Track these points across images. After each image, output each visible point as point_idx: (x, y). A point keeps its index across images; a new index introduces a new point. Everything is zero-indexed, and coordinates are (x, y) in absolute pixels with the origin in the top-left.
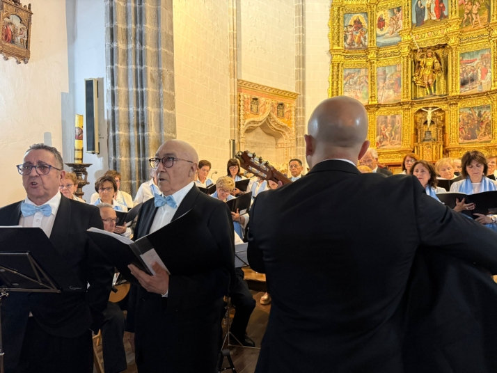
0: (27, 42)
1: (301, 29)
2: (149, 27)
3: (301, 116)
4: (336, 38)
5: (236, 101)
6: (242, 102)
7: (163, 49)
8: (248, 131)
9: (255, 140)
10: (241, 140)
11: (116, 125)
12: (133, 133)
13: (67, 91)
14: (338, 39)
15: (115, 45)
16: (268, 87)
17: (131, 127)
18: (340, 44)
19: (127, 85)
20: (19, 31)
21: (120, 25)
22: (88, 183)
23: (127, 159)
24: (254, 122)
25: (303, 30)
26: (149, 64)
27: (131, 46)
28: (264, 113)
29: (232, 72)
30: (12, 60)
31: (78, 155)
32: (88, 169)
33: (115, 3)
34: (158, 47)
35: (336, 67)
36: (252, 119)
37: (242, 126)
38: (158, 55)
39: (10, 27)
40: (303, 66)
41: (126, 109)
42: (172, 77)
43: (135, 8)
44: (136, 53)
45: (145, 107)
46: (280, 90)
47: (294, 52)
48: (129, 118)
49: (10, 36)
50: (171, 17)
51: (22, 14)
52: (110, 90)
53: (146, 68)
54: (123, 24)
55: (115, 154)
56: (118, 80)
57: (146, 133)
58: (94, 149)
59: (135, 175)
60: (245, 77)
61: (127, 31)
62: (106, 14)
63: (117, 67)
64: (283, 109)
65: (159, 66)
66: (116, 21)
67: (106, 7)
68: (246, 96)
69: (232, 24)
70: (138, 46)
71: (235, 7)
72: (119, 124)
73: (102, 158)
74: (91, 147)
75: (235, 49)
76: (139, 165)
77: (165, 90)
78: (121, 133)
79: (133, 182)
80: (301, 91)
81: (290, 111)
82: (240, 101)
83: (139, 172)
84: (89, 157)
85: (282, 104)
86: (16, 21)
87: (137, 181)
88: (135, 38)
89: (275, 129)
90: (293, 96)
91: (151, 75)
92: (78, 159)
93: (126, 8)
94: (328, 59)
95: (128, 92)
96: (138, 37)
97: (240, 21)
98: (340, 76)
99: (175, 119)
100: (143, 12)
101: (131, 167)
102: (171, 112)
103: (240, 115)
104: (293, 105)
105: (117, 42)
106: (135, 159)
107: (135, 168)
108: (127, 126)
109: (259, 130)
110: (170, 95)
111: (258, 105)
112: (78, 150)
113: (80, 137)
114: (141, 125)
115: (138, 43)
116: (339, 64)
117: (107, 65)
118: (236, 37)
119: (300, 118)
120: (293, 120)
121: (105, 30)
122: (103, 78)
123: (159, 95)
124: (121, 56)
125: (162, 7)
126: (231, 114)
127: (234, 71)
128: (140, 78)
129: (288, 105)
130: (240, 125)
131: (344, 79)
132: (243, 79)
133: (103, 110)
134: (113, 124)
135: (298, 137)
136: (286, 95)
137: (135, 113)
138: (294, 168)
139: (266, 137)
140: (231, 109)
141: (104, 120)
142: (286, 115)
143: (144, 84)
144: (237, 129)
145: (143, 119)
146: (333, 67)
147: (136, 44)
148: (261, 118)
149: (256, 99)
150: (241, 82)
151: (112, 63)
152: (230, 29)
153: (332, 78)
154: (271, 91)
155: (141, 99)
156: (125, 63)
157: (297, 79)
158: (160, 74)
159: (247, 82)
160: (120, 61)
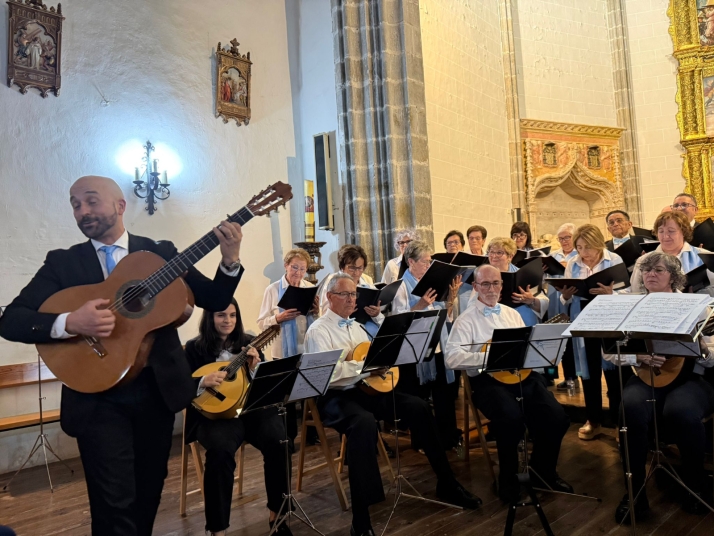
0: (247, 98)
1: (620, 30)
2: (389, 52)
3: (632, 163)
4: (684, 32)
5: (519, 151)
6: (529, 152)
7: (409, 79)
8: (541, 195)
9: (554, 208)
10: (530, 209)
11: (354, 190)
12: (375, 198)
13: (294, 155)
14: (689, 33)
15: (347, 84)
16: (570, 125)
17: (372, 191)
18: (694, 39)
19: (365, 136)
20: (238, 87)
21: (353, 58)
22: (322, 268)
23: (368, 233)
24: (550, 179)
25: (624, 31)
26: (391, 101)
27: (368, 82)
28: (566, 164)
29: (511, 109)
30: (232, 122)
31: (309, 231)
32: (321, 250)
33: (346, 31)
34: (402, 77)
35: (687, 79)
36: (547, 175)
37: (530, 187)
38: (403, 88)
39: (229, 83)
40: (628, 85)
41: (365, 167)
42: (423, 115)
43: (371, 32)
44: (374, 90)
45: (388, 161)
46: (590, 127)
47: (609, 66)
48: (368, 179)
49: (229, 94)
50: (418, 35)
51: (241, 66)
52: (344, 145)
53: (388, 108)
54: (356, 55)
55: (353, 229)
56: (353, 130)
57: (391, 196)
58: (327, 224)
59: (380, 254)
60: (531, 114)
61: (361, 64)
62: (335, 47)
63: (351, 113)
64: (598, 154)
65: (404, 104)
66: (348, 52)
67: (335, 39)
68: (535, 141)
69: (506, 42)
70: (376, 81)
71: (509, 18)
72: (356, 187)
73: (337, 235)
74: (324, 222)
75: (514, 76)
76: (384, 240)
77: (414, 135)
78: (359, 199)
79: (377, 263)
80: (628, 124)
81: (610, 157)
82: (525, 150)
83: (384, 250)
84: (321, 235)
85: (595, 148)
86: (234, 75)
87: (381, 262)
88: (372, 72)
89: (586, 187)
90: (613, 133)
91: (395, 116)
92: (309, 237)
93: (360, 34)
94: (673, 67)
95: (366, 144)
96: (376, 69)
97: (519, 36)
98: (697, 90)
99: (428, 173)
100: (381, 34)
101: (373, 243)
102: (422, 163)
103: (526, 171)
104: (615, 147)
105: (349, 80)
106: (378, 232)
107: (379, 244)
108: (367, 190)
109: (559, 192)
110: (420, 141)
111: (555, 153)
112: (309, 225)
113: (310, 209)
114: (385, 186)
115: (377, 76)
116: (693, 71)
117: (339, 113)
118: (514, 61)
119: (629, 166)
120: (617, 170)
121: (334, 68)
122: (335, 132)
123: (407, 141)
124: (355, 98)
125: (406, 24)
126: (512, 170)
127: (514, 107)
128: (381, 124)
129: (606, 149)
130: (527, 186)
131: (706, 95)
132: (529, 117)
133: (337, 173)
134: (350, 189)
135: (628, 196)
136: (602, 132)
137: (376, 171)
138: (616, 223)
139: (572, 201)
140: (511, 164)
141: (339, 186)
142: (604, 164)
143: (386, 130)
144: (522, 192)
145: (386, 177)
146: (682, 79)
147: (373, 78)
148: (562, 171)
149: (552, 145)
150: (525, 122)
151: (345, 110)
152: (504, 50)
153: (683, 97)
154: (576, 130)
155: (383, 151)
156: (361, 106)
157: (618, 106)
158: (407, 114)
159: (536, 122)
160: (355, 104)
